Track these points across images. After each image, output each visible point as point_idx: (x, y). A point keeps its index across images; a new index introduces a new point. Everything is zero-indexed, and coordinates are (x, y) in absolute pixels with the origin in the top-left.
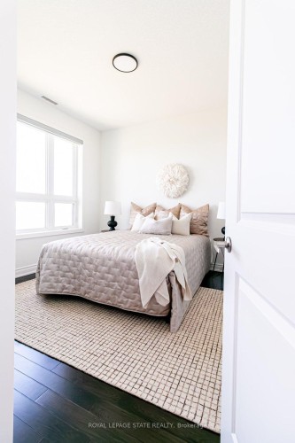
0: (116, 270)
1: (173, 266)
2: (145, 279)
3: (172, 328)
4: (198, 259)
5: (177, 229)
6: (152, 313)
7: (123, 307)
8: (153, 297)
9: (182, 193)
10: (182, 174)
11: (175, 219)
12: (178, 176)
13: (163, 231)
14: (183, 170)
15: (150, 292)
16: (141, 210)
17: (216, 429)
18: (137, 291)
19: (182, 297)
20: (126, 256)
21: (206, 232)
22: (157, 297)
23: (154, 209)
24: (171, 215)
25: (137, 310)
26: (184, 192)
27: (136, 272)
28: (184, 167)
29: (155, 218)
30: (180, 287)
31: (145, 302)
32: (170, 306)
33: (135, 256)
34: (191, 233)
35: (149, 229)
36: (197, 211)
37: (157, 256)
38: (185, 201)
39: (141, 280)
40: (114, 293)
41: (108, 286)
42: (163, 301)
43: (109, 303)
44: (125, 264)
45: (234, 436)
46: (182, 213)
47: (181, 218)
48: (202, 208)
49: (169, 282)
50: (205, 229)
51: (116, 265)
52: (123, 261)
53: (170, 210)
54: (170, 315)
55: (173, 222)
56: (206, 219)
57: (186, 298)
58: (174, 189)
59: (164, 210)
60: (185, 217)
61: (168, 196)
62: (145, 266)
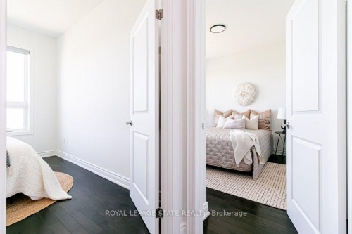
0: (219, 146)
1: (254, 143)
2: (237, 150)
3: (254, 177)
4: (266, 143)
5: (249, 126)
6: (241, 169)
7: (224, 166)
8: (243, 160)
9: (251, 102)
10: (251, 89)
11: (247, 119)
12: (248, 91)
13: (240, 127)
14: (251, 87)
15: (240, 157)
16: (222, 114)
17: (284, 209)
18: (233, 157)
19: (259, 162)
20: (225, 138)
21: (269, 128)
22: (245, 160)
23: (231, 113)
24: (244, 117)
25: (232, 168)
26: (253, 102)
27: (232, 147)
28: (252, 85)
29: (233, 119)
30: (258, 155)
31: (237, 163)
32: (252, 165)
33: (230, 138)
34: (259, 129)
35: (230, 125)
36: (262, 114)
37: (244, 138)
38: (253, 107)
39: (235, 151)
40: (218, 159)
41: (215, 155)
42: (249, 162)
43: (215, 164)
44: (224, 143)
45: (293, 200)
46: (252, 115)
47: (251, 119)
48: (266, 112)
49: (252, 152)
50: (269, 126)
51: (219, 143)
52: (224, 141)
53: (243, 114)
54: (252, 170)
55: (246, 121)
56: (269, 119)
57: (261, 163)
58: (245, 99)
59: (238, 114)
60: (254, 118)
61: (241, 105)
62: (237, 143)
